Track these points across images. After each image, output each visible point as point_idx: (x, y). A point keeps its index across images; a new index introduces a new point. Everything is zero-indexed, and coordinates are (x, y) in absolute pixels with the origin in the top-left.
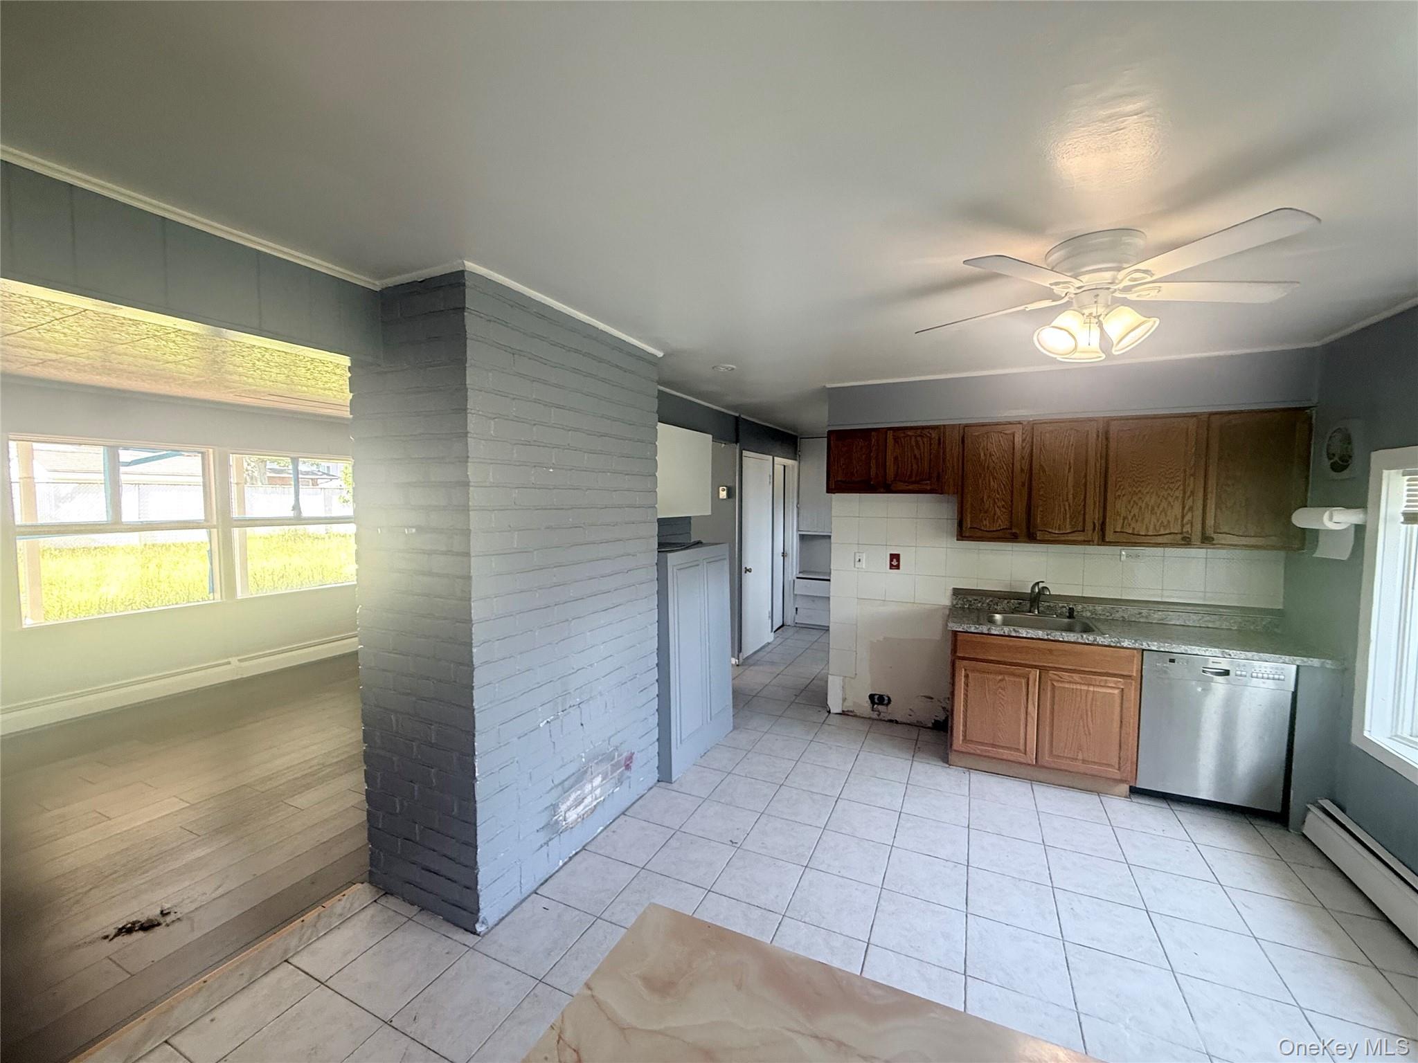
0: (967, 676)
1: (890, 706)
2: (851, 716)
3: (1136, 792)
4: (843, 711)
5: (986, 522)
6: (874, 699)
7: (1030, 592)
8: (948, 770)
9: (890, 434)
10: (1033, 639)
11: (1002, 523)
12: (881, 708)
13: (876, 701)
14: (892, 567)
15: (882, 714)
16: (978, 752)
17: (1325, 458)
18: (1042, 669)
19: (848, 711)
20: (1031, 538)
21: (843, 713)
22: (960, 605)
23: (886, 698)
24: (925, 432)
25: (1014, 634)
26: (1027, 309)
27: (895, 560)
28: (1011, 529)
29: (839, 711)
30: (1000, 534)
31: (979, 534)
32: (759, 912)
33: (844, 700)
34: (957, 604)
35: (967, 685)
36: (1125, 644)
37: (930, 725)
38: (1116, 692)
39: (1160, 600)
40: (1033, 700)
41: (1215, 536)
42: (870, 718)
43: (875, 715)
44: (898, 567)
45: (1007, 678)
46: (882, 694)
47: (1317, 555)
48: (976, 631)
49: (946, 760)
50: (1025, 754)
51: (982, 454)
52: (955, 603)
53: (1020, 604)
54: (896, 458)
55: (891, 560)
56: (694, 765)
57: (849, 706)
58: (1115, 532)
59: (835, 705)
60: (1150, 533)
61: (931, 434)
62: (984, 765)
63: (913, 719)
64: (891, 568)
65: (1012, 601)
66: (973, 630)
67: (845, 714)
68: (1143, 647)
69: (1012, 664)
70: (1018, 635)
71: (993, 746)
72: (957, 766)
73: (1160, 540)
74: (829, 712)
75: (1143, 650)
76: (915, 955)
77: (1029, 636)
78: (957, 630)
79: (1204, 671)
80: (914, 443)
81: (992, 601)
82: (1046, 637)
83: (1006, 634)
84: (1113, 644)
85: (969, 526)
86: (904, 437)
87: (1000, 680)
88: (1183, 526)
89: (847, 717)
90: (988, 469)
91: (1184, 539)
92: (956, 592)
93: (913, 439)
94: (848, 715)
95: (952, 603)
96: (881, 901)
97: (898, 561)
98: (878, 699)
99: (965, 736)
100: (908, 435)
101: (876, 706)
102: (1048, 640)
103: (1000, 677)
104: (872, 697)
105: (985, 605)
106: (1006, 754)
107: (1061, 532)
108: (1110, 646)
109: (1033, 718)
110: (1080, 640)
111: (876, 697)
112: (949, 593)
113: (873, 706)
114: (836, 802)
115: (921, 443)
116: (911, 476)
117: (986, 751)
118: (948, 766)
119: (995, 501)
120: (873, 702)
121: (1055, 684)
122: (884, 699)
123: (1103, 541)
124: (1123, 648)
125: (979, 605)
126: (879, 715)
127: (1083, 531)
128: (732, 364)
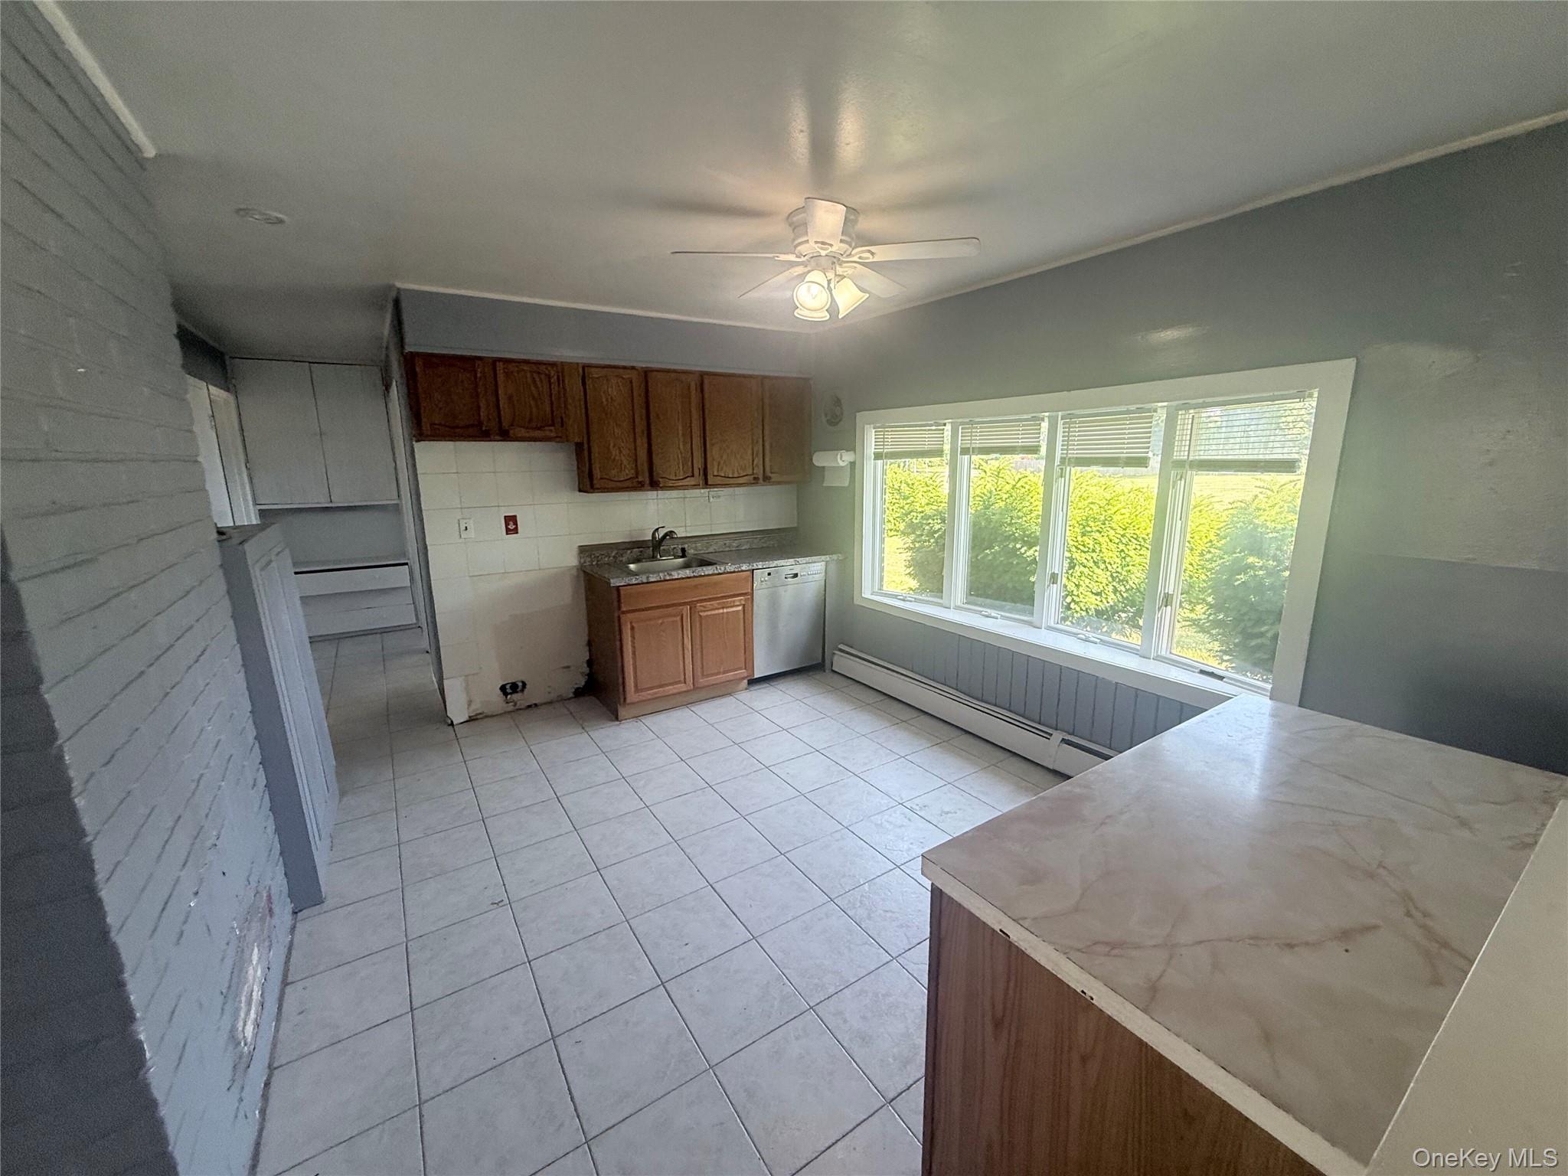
0: (632, 628)
1: (526, 691)
2: (481, 718)
3: (753, 682)
4: (470, 717)
5: (614, 472)
6: (506, 689)
7: (651, 538)
8: (622, 726)
9: (500, 366)
10: (683, 578)
11: (628, 472)
12: (515, 696)
13: (509, 691)
14: (508, 531)
15: (518, 703)
16: (649, 697)
17: (823, 417)
18: (692, 605)
19: (477, 715)
20: (654, 485)
21: (471, 719)
22: (588, 563)
23: (520, 684)
24: (543, 368)
25: (668, 578)
26: (776, 258)
27: (511, 523)
28: (637, 477)
29: (466, 718)
30: (628, 484)
31: (612, 485)
32: (602, 935)
33: (470, 703)
34: (585, 562)
35: (633, 637)
36: (743, 568)
37: (571, 695)
38: (740, 608)
39: (710, 533)
40: (688, 636)
41: (772, 475)
42: (505, 713)
43: (510, 707)
44: (516, 531)
45: (665, 620)
46: (514, 681)
47: (824, 485)
48: (636, 582)
49: (616, 717)
50: (685, 683)
51: (604, 400)
52: (582, 561)
53: (641, 552)
54: (510, 398)
55: (507, 525)
56: (330, 864)
57: (477, 707)
58: (714, 476)
59: (458, 712)
60: (735, 476)
61: (549, 371)
62: (649, 708)
63: (553, 696)
64: (507, 534)
65: (635, 550)
66: (634, 581)
67: (473, 720)
68: (754, 568)
69: (668, 606)
70: (671, 577)
71: (661, 686)
72: (626, 719)
73: (741, 481)
74: (452, 724)
75: (753, 570)
76: (746, 867)
77: (680, 577)
78: (618, 585)
79: (786, 578)
80: (529, 380)
81: (617, 553)
82: (692, 575)
83: (662, 579)
84: (736, 570)
85: (599, 477)
86: (518, 372)
87: (661, 624)
88: (753, 469)
89: (476, 722)
90: (611, 414)
91: (755, 478)
92: (583, 550)
93: (529, 375)
94: (477, 719)
95: (580, 562)
96: (687, 851)
97: (516, 523)
98: (511, 687)
99: (636, 686)
100: (523, 370)
101: (509, 696)
102: (695, 577)
103: (660, 621)
104: (503, 688)
105: (611, 558)
106: (671, 689)
107: (677, 478)
108: (734, 572)
109: (688, 649)
110: (716, 572)
111: (508, 687)
112: (575, 551)
113: (506, 697)
114: (559, 802)
115: (538, 380)
116: (531, 420)
117: (656, 693)
118: (618, 723)
119: (620, 451)
120: (506, 694)
121: (701, 614)
122: (517, 686)
123: (706, 484)
124: (742, 571)
125: (606, 559)
126: (515, 705)
127: (693, 476)
128: (280, 212)
